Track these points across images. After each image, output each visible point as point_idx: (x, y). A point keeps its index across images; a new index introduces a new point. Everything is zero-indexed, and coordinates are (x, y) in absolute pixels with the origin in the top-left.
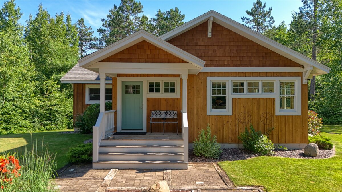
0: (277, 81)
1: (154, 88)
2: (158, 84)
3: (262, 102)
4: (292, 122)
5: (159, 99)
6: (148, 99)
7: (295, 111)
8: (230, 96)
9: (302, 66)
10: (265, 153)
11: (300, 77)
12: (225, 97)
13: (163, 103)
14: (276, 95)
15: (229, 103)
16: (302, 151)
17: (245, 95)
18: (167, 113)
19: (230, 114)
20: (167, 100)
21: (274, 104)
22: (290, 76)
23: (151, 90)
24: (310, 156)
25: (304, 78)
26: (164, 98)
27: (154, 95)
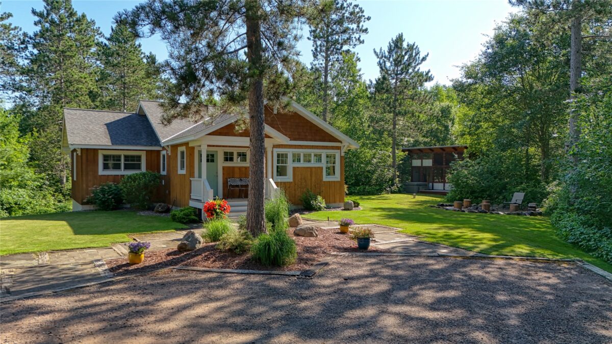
0: (324, 153)
1: (229, 157)
2: (232, 154)
3: (314, 170)
4: (334, 186)
5: (233, 168)
6: (224, 168)
7: (336, 178)
8: (290, 165)
9: (341, 142)
10: (320, 209)
11: (339, 150)
12: (286, 166)
13: (237, 171)
14: (323, 164)
15: (290, 172)
16: (343, 208)
17: (302, 164)
18: (241, 180)
19: (291, 180)
20: (240, 168)
21: (322, 172)
22: (333, 149)
23: (226, 159)
24: (348, 210)
25: (342, 152)
26: (237, 167)
27: (229, 164)
